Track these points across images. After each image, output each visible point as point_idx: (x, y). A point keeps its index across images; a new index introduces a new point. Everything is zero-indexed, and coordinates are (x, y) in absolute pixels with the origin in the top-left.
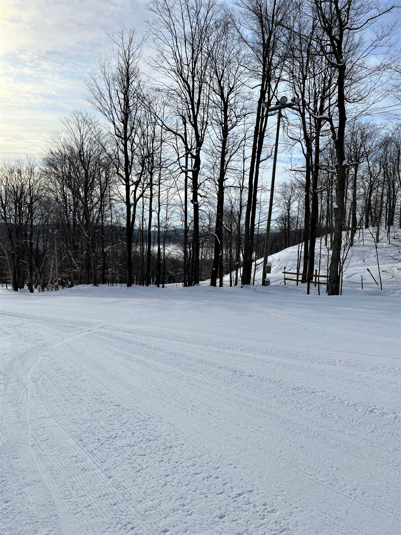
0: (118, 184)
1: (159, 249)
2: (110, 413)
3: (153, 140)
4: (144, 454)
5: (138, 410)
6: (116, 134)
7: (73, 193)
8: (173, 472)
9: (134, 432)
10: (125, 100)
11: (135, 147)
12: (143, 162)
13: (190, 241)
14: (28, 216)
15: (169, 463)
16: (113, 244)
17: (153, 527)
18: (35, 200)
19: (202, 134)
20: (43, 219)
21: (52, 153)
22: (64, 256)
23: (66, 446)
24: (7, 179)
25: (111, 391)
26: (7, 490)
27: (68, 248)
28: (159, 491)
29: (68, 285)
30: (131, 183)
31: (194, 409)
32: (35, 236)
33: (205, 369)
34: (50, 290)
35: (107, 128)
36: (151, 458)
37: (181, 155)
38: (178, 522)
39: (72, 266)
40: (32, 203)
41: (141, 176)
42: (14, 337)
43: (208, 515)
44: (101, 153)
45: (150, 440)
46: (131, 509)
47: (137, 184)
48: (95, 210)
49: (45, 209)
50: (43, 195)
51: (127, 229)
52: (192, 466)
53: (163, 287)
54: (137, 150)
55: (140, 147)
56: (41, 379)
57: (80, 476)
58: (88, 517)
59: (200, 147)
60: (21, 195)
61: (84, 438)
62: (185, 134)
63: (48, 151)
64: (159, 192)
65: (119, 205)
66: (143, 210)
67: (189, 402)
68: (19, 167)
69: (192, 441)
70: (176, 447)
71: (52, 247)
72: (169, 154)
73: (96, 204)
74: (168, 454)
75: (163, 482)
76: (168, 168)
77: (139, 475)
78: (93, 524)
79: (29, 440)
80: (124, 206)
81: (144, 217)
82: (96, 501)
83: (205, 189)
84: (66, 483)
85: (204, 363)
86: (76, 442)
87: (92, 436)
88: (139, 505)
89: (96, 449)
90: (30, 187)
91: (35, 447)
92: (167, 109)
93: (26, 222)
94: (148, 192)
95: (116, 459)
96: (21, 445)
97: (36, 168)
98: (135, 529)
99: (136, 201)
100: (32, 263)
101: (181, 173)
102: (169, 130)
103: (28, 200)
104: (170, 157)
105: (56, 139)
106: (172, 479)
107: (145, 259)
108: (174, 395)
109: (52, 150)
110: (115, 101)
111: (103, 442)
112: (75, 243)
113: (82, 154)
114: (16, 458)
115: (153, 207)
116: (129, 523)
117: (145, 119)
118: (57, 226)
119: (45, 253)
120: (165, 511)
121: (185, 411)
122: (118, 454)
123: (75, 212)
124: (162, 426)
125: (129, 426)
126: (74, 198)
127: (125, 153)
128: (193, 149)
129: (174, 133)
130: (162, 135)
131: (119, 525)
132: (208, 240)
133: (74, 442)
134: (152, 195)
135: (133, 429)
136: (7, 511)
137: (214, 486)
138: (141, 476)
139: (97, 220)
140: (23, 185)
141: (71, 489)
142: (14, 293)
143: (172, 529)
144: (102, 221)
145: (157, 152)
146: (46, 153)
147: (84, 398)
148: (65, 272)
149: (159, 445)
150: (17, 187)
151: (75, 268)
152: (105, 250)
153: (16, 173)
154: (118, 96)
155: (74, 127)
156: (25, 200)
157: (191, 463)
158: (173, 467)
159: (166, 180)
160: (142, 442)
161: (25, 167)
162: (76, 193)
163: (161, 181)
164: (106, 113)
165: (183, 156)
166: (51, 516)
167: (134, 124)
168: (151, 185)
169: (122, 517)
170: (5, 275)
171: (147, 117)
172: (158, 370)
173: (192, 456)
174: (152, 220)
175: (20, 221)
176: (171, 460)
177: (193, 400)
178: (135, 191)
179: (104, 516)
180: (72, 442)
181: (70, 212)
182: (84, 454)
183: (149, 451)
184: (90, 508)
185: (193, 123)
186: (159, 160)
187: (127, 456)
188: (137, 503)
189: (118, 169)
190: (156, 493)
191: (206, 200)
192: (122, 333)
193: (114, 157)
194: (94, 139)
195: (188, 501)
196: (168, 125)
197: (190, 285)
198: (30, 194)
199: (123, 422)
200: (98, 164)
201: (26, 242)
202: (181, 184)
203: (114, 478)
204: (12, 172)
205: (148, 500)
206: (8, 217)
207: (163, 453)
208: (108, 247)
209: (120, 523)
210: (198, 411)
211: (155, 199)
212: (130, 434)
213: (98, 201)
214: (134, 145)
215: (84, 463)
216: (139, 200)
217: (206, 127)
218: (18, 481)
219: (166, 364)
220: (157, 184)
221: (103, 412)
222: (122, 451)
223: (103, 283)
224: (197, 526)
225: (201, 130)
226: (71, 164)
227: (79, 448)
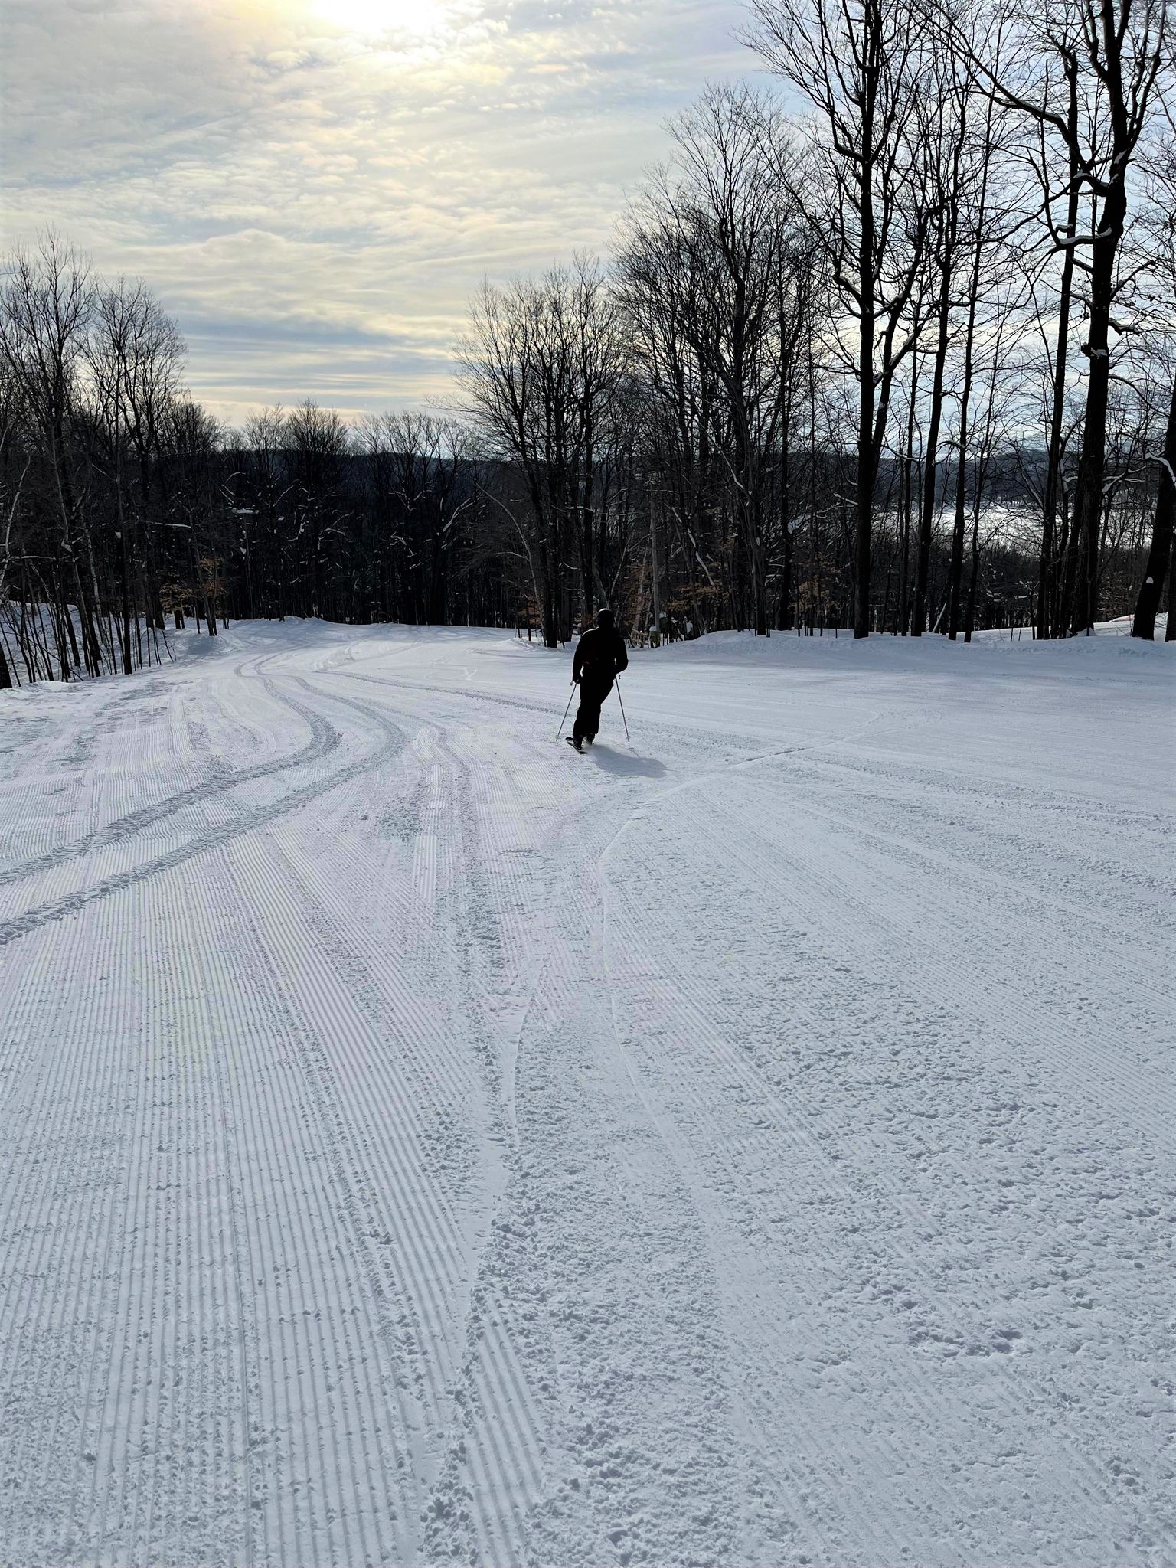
0: (835, 314)
1: (960, 520)
2: (825, 986)
3: (958, 149)
4: (932, 1112)
5: (907, 991)
6: (837, 145)
7: (700, 357)
8: (1026, 1177)
9: (897, 1048)
10: (868, 23)
11: (896, 184)
12: (922, 229)
13: (1066, 488)
14: (580, 436)
15: (1010, 1150)
16: (816, 507)
17: (969, 1315)
18: (598, 389)
19: (1135, 105)
20: (617, 442)
21: (643, 238)
22: (676, 548)
23: (711, 1056)
24: (526, 332)
25: (822, 927)
26: (571, 1144)
27: (686, 523)
28: (984, 1222)
29: (684, 632)
30: (877, 306)
31: (1085, 1008)
32: (597, 494)
33: (1119, 893)
34: (637, 647)
35: (807, 130)
36: (952, 1126)
37: (1056, 187)
38: (1047, 1319)
39: (696, 579)
40: (589, 397)
41: (911, 281)
42: (558, 767)
43: (1146, 1319)
44: (786, 219)
45: (948, 1079)
46: (903, 1254)
47: (895, 309)
48: (764, 405)
49: (624, 412)
50: (620, 370)
51: (860, 457)
52: (1086, 1171)
53: (968, 639)
54: (902, 195)
55: (911, 182)
56: (633, 878)
57: (754, 1141)
58: (782, 1249)
59: (1128, 154)
60: (560, 376)
61: (757, 1045)
62: (1073, 112)
63: (634, 234)
64: (971, 327)
65: (837, 382)
66: (913, 394)
67: (1070, 987)
68: (554, 293)
69: (1083, 1102)
70: (1032, 1110)
71: (643, 522)
72: (1011, 192)
73: (766, 387)
74: (1007, 1126)
75: (995, 1199)
76: (1006, 240)
77: (921, 1166)
78: (794, 1271)
79: (617, 1029)
80: (854, 385)
81: (917, 416)
82: (802, 1212)
83: (1140, 303)
84: (717, 1151)
85: (1114, 876)
86: (736, 1051)
87: (778, 1042)
88: (925, 1247)
89: (791, 1077)
90: (584, 350)
91: (632, 1047)
92: (1012, 30)
93: (576, 454)
94: (931, 333)
95: (850, 1113)
96: (596, 1037)
97: (599, 291)
98: (915, 1309)
99: (890, 364)
100: (590, 573)
101: (1052, 252)
102: (1018, 104)
103: (580, 390)
104: (1015, 200)
105: (654, 190)
106: (1022, 1196)
107: (914, 550)
108: (1017, 961)
109: (644, 228)
110: (837, 30)
111: (811, 1062)
112: (704, 509)
113: (730, 228)
114: (588, 1067)
115: (945, 380)
116: (899, 1289)
117: (934, 81)
118: (655, 461)
119: (623, 543)
120: (1005, 1278)
121: (1056, 1010)
122: (855, 1101)
123: (706, 414)
124: (985, 1043)
125: (882, 1031)
126: (703, 371)
127: (865, 208)
128: (1102, 161)
129: (1035, 112)
130: (989, 128)
131: (868, 1288)
132: (1135, 480)
133: (730, 1050)
134: (943, 341)
135: (896, 1040)
136: (574, 1194)
137: (1165, 1241)
138: (925, 1170)
139: (770, 435)
140: (565, 347)
141: (730, 1168)
142: (548, 652)
143: (1031, 1332)
144: (785, 438)
145: (971, 189)
146: (625, 241)
147: (747, 938)
148: (677, 595)
149: (977, 1095)
150: (551, 354)
151: (706, 583)
152: (791, 527)
153: (548, 314)
154: (847, 15)
155: (706, 143)
156: (570, 391)
157: (1082, 1161)
158: (1023, 1162)
159: (996, 283)
160: (922, 1081)
161: (570, 290)
162: (708, 357)
163: (979, 290)
164: (808, 78)
165: (1064, 192)
166: (685, 1226)
167: (895, 101)
168: (942, 307)
169: (875, 1268)
170: (525, 604)
171: (941, 72)
172: (963, 884)
173: (1087, 1144)
174: (942, 426)
175: (559, 453)
176: (1018, 1144)
177: (1083, 983)
178: (889, 334)
179: (826, 1255)
180: (727, 1050)
181: (692, 416)
182: (760, 1085)
183: (944, 1107)
184: (786, 1226)
185: (1106, 68)
186: (974, 215)
187: (881, 1110)
188: (919, 1241)
189: (837, 265)
190: (975, 1226)
191: (1137, 340)
192: (845, 770)
193: (827, 226)
194: (768, 174)
195: (1075, 1265)
196: (1013, 88)
197: (1060, 633)
198: (584, 371)
199: (865, 1017)
200: (776, 258)
201: (576, 510)
202: (1051, 293)
203: (847, 1163)
204: (537, 311)
205: (952, 1240)
206: (530, 441)
207: (991, 1119)
208: (801, 518)
209: (872, 1281)
210: (1101, 1014)
211: (955, 354)
212: (886, 1052)
213: (774, 377)
214: (895, 176)
215: (762, 1107)
216: (903, 360)
217: (1153, 75)
218: (596, 1125)
219: (987, 869)
220: (966, 300)
221: (803, 981)
222: (865, 1094)
223: (782, 628)
224: (1110, 1341)
225: (1135, 89)
226: (697, 264)
227: (743, 1065)
